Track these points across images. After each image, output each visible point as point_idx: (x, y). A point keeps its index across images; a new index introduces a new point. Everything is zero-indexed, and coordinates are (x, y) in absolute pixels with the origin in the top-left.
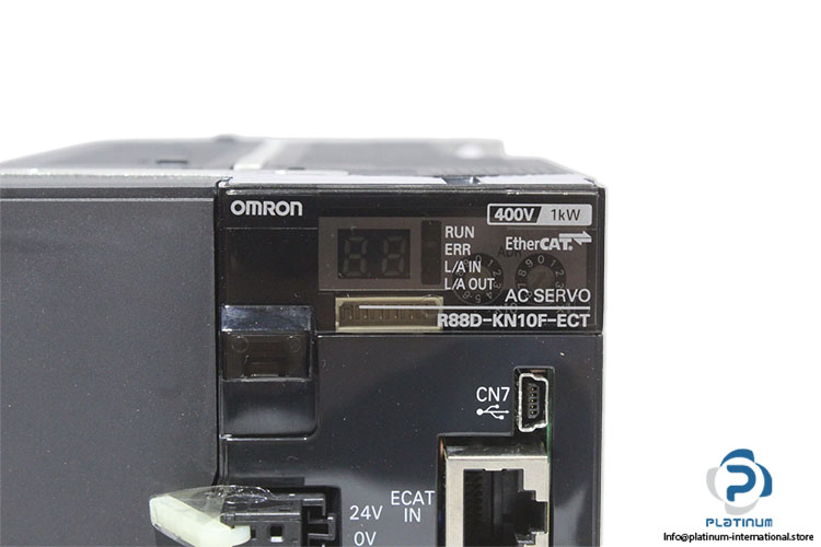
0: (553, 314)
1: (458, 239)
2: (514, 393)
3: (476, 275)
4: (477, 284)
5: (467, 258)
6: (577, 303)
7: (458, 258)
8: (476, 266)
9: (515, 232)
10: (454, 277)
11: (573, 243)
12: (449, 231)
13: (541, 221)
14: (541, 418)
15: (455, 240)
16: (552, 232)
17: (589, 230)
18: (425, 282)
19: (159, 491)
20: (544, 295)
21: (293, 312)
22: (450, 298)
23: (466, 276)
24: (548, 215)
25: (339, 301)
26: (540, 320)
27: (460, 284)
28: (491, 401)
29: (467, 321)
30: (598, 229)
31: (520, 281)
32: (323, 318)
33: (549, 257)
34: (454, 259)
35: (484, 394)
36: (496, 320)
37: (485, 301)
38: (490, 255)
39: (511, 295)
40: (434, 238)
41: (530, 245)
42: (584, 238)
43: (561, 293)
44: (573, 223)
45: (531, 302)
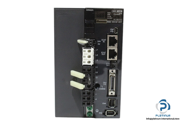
0: (118, 21)
1: (109, 14)
2: (114, 29)
3: (111, 17)
4: (111, 18)
5: (110, 16)
6: (121, 20)
7: (109, 15)
8: (111, 16)
9: (114, 13)
10: (108, 18)
11: (120, 14)
12: (108, 13)
13: (117, 12)
14: (117, 32)
15: (108, 14)
16: (118, 13)
17: (122, 13)
18: (105, 18)
19: (78, 39)
20: (117, 19)
21: (92, 21)
22: (108, 20)
23: (110, 17)
24: (118, 11)
25: (97, 20)
26: (117, 22)
27: (109, 18)
28: (112, 30)
29: (110, 22)
30: (123, 13)
31: (115, 18)
32: (95, 21)
33: (118, 16)
34: (108, 16)
35: (111, 29)
36: (112, 22)
37: (111, 20)
38: (112, 15)
39: (114, 19)
40: (107, 14)
41: (116, 14)
42: (121, 14)
43: (119, 19)
44: (120, 12)
45: (116, 20)
